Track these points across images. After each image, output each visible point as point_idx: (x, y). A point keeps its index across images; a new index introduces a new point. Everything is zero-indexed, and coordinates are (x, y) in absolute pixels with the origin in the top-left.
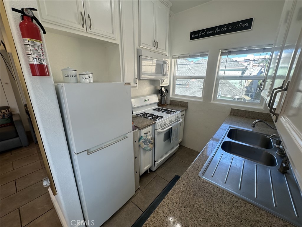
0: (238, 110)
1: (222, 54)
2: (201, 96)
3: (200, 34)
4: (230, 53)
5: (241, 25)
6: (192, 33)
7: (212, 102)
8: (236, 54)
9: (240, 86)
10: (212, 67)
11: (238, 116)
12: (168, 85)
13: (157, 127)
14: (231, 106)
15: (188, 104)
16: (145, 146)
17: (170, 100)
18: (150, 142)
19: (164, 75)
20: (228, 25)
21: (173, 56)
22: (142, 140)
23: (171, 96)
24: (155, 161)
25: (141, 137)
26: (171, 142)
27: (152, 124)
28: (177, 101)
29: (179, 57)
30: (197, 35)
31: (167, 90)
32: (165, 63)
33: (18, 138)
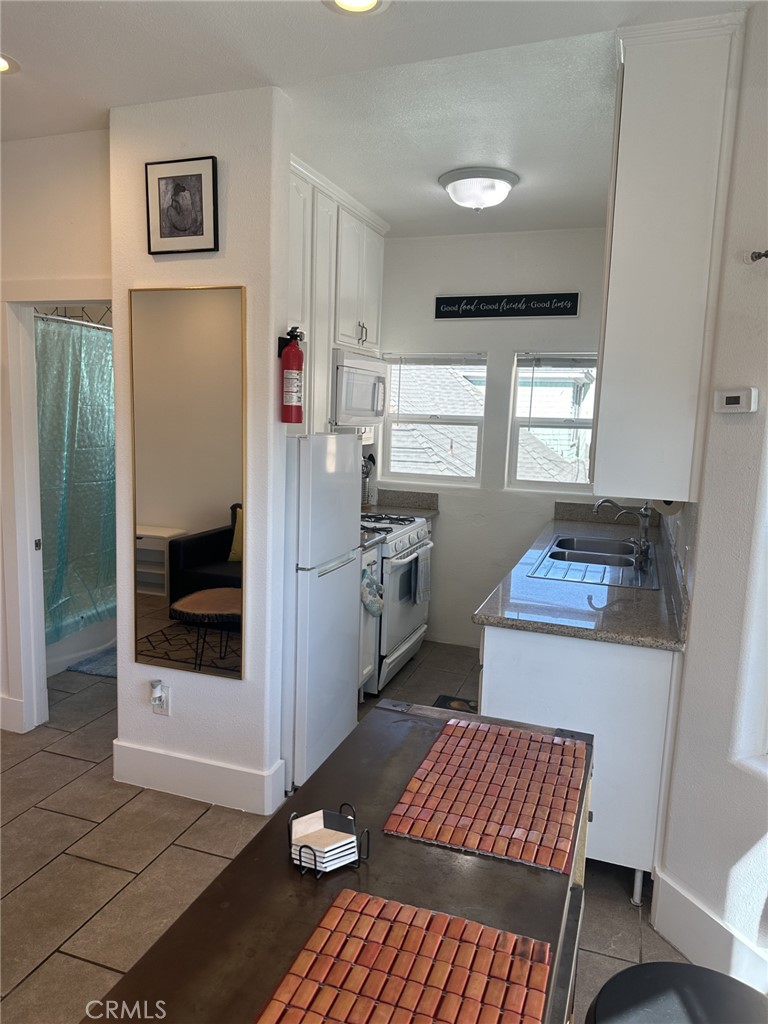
0: (571, 504)
1: (521, 363)
2: (473, 474)
3: (464, 307)
4: (538, 362)
5: (556, 304)
6: (441, 301)
7: (506, 488)
8: (554, 366)
10: (499, 396)
11: (572, 520)
12: (371, 442)
13: (389, 550)
14: (556, 495)
15: (437, 500)
16: (370, 598)
17: (381, 492)
18: (379, 589)
19: (379, 414)
20: (530, 298)
21: (385, 356)
22: (366, 581)
23: (379, 479)
24: (382, 658)
25: (364, 571)
26: (415, 602)
27: (377, 543)
28: (403, 492)
29: (402, 361)
30: (455, 308)
31: (371, 459)
32: (381, 380)
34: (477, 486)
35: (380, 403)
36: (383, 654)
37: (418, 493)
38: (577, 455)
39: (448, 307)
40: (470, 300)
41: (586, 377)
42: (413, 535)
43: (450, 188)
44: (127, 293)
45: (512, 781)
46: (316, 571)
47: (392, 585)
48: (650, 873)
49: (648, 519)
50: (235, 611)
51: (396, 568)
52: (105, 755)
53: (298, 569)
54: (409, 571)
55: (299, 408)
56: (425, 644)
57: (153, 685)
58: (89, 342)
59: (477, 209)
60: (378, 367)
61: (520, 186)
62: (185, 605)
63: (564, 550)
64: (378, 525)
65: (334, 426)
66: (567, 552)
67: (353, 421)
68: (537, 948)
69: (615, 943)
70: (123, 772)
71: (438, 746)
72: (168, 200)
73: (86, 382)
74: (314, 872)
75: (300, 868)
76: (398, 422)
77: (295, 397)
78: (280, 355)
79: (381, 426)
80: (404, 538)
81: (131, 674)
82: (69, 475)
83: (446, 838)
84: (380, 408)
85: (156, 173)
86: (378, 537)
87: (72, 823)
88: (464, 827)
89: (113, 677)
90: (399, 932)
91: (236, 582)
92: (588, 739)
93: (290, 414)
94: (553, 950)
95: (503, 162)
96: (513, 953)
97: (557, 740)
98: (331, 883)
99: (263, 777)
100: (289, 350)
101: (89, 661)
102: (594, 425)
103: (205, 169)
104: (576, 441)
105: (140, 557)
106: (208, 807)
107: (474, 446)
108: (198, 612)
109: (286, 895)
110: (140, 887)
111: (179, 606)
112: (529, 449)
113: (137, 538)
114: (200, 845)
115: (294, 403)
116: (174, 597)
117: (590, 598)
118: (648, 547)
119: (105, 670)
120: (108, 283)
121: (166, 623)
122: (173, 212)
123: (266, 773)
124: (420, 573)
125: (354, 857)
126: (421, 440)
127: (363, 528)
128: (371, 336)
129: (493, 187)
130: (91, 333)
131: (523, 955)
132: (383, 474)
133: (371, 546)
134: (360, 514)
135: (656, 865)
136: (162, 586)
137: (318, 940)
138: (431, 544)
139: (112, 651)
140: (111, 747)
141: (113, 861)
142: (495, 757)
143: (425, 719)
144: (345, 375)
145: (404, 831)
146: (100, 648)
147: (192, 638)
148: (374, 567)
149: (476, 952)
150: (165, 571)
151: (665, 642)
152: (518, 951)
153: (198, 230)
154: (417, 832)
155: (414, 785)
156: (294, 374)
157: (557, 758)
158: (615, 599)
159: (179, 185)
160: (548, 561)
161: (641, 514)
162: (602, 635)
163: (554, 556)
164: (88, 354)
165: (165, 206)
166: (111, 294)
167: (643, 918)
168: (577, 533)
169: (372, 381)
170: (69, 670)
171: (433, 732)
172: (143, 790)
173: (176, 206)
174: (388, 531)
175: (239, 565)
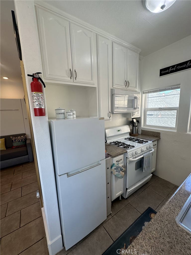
6: (162, 70)
7: (188, 133)
15: (160, 134)
16: (117, 173)
18: (122, 170)
19: (135, 109)
21: (144, 92)
22: (114, 168)
24: (127, 189)
25: (113, 164)
26: (142, 171)
28: (149, 131)
29: (149, 92)
30: (167, 71)
31: (138, 121)
32: (136, 98)
33: (27, 156)
34: (176, 131)
35: (136, 105)
37: (153, 132)
39: (164, 72)
40: (173, 67)
80: (139, 149)
84: (136, 107)
124: (145, 162)
132: (144, 125)
148: (120, 162)
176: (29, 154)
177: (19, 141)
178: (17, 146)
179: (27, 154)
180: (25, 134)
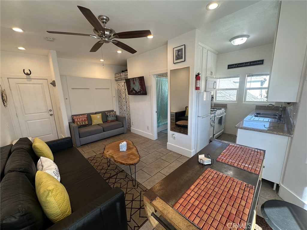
0: (260, 106)
1: (248, 76)
2: (235, 100)
3: (234, 66)
4: (253, 76)
5: (258, 63)
6: (229, 66)
7: (243, 103)
9: (261, 96)
10: (242, 83)
11: (260, 109)
12: (213, 94)
13: (216, 114)
14: (256, 104)
15: (227, 105)
16: (212, 123)
17: (214, 104)
18: (214, 122)
19: (214, 89)
20: (250, 62)
21: (216, 78)
22: (211, 120)
23: (214, 101)
24: (214, 135)
25: (211, 118)
26: (221, 125)
27: (214, 113)
28: (219, 104)
29: (220, 78)
30: (232, 66)
31: (213, 98)
32: (215, 82)
33: (123, 128)
34: (237, 102)
35: (215, 86)
36: (214, 134)
37: (223, 104)
38: (261, 97)
39: (230, 67)
40: (236, 64)
41: (264, 80)
42: (221, 112)
43: (232, 42)
44: (170, 71)
45: (245, 156)
46: (201, 117)
47: (217, 121)
48: (279, 185)
49: (282, 108)
50: (187, 124)
51: (217, 118)
52: (166, 145)
53: (198, 117)
54: (220, 119)
55: (199, 87)
56: (223, 133)
57: (173, 135)
58: (164, 80)
59: (238, 45)
60: (215, 80)
61: (250, 38)
62: (178, 123)
63: (258, 115)
64: (214, 110)
65: (205, 91)
66: (259, 115)
67: (209, 90)
68: (251, 186)
69: (268, 196)
70: (168, 148)
71: (227, 148)
72: (177, 54)
73: (163, 87)
74: (203, 164)
75: (200, 163)
76: (218, 90)
77: (198, 85)
78: (196, 78)
79: (215, 91)
80: (219, 112)
81: (170, 133)
82: (160, 102)
83: (229, 163)
84: (215, 88)
85: (175, 49)
86: (214, 112)
87: (161, 154)
88: (233, 162)
89: (167, 134)
90: (219, 177)
91: (187, 120)
92: (264, 151)
93: (197, 88)
94: (255, 188)
95: (245, 33)
96: (245, 186)
97: (256, 150)
98: (206, 167)
99: (191, 152)
100: (198, 77)
101: (163, 131)
102: (268, 88)
103: (183, 47)
104: (261, 94)
105: (171, 115)
106: (182, 155)
107: (236, 96)
108: (180, 124)
109: (197, 167)
110: (171, 165)
111: (177, 123)
112: (249, 96)
113: (171, 112)
114: (180, 161)
115: (198, 86)
116: (176, 122)
117: (264, 125)
118: (282, 115)
119: (166, 132)
120: (167, 70)
121: (175, 126)
122: (178, 56)
123: (192, 151)
124: (223, 119)
125: (211, 163)
126: (223, 95)
127: (211, 110)
128: (213, 74)
129: (242, 39)
130: (164, 79)
131: (248, 187)
132: (215, 100)
133: (212, 113)
134: (210, 108)
135: (280, 183)
136: (174, 120)
137: (204, 174)
138: (225, 114)
139: (167, 130)
140: (167, 144)
141: (167, 161)
142: (241, 151)
143: (225, 143)
144: (208, 82)
145: (221, 161)
146: (165, 129)
147: (179, 129)
148: (213, 118)
149: (236, 184)
150: (175, 118)
151: (286, 134)
152: (246, 186)
153: (182, 58)
154: (223, 161)
155: (222, 153)
156: (198, 81)
157: (256, 153)
158: (271, 126)
159: (179, 51)
160: (254, 117)
161: (280, 107)
162: (269, 132)
163: (255, 116)
164: (164, 82)
165: (176, 55)
166: (167, 71)
167: (276, 193)
168: (261, 112)
169: (213, 82)
170: (160, 132)
171: (226, 145)
172: (171, 151)
173: (178, 55)
174: (216, 111)
175: (187, 117)
176: (124, 126)
177: (113, 116)
178: (111, 121)
179: (123, 127)
180: (113, 111)
